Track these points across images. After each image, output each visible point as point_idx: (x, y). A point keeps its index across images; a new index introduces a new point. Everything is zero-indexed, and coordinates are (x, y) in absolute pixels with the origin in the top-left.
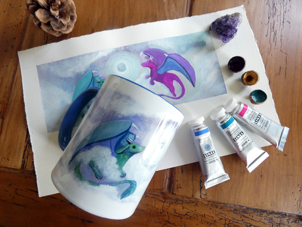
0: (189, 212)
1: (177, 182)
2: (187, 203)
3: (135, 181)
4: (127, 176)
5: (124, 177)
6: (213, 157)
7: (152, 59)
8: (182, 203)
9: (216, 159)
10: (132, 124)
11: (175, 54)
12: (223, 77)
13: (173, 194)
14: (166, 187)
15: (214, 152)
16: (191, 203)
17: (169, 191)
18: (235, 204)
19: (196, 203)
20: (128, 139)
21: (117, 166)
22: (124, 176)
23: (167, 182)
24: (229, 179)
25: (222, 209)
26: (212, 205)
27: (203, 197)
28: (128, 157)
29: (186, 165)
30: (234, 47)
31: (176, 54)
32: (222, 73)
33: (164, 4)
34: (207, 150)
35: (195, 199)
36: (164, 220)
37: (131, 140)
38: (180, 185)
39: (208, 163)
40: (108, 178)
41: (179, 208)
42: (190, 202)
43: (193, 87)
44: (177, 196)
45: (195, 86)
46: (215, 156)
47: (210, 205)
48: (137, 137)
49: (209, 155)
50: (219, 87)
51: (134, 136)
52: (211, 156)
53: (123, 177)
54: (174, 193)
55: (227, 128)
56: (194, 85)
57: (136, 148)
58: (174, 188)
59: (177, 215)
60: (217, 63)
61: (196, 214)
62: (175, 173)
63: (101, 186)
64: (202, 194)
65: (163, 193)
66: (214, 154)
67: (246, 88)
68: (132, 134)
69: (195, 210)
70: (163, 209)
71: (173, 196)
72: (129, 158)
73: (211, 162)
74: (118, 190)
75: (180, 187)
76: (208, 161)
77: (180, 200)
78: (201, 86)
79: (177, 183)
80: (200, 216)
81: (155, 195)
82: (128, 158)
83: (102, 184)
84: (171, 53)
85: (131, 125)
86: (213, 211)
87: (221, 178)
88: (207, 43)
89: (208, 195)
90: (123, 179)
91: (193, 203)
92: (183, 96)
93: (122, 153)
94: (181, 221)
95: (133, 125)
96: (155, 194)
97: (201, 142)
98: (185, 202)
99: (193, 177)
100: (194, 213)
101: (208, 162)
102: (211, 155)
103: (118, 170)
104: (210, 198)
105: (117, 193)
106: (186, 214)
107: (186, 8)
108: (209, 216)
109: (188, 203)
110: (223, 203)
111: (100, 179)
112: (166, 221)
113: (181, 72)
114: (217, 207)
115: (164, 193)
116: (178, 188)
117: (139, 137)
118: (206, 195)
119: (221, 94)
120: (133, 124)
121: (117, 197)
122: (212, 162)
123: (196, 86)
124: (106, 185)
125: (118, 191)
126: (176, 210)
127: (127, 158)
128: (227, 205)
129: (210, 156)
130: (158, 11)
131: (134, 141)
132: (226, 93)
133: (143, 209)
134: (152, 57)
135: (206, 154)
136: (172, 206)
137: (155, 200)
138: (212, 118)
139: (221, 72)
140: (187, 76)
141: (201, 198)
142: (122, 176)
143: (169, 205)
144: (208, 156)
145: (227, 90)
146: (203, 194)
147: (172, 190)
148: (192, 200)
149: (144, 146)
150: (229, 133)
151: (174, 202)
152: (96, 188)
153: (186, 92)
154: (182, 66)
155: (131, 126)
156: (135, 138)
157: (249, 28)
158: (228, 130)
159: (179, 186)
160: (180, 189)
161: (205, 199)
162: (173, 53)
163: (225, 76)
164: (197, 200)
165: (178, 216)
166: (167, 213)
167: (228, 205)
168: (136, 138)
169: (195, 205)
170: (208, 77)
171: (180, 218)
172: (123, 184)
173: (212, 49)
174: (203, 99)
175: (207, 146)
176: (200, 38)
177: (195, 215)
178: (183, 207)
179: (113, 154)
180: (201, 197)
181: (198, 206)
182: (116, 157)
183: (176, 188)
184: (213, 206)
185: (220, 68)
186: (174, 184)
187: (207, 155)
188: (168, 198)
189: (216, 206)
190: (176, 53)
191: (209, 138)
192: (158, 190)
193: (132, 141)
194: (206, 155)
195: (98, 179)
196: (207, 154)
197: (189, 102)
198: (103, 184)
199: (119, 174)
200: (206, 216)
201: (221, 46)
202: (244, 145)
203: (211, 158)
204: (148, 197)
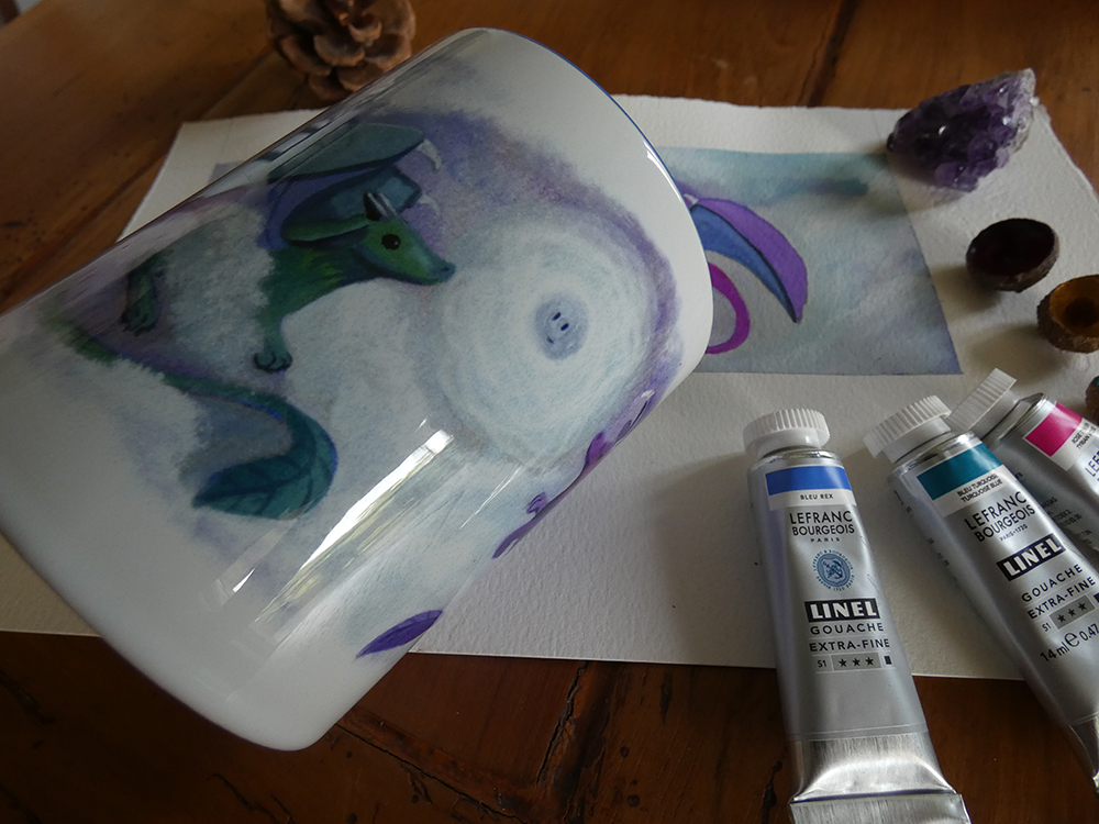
1: (621, 759)
3: (327, 438)
4: (290, 374)
5: (274, 375)
6: (862, 636)
9: (882, 652)
10: (422, 141)
11: (729, 202)
12: (940, 307)
15: (875, 609)
17: (563, 803)
20: (375, 196)
21: (258, 299)
22: (275, 366)
23: (567, 742)
28: (339, 279)
29: (693, 669)
31: (734, 204)
32: (935, 292)
34: (829, 584)
37: (386, 203)
38: (635, 782)
39: (830, 662)
40: (180, 339)
43: (790, 320)
45: (800, 318)
46: (876, 635)
48: (424, 199)
49: (842, 617)
51: (409, 191)
52: (854, 623)
53: (268, 369)
55: (960, 493)
56: (795, 315)
57: (396, 251)
58: (594, 794)
60: (915, 256)
63: (123, 366)
66: (875, 621)
67: (1064, 368)
68: (406, 180)
72: (343, 284)
73: (850, 663)
74: (202, 429)
75: (635, 800)
76: (828, 646)
78: (830, 322)
81: (473, 800)
82: (333, 281)
83: (133, 360)
84: (713, 196)
85: (418, 144)
87: (907, 804)
88: (872, 190)
90: (260, 382)
92: (739, 348)
93: (318, 245)
95: (428, 147)
96: (475, 793)
97: (798, 526)
99: (723, 754)
101: (829, 655)
102: (852, 617)
103: (257, 317)
105: (189, 443)
111: (137, 334)
113: (744, 263)
115: (529, 805)
116: (618, 799)
117: (435, 207)
119: (930, 372)
120: (427, 143)
121: (176, 471)
122: (856, 662)
123: (803, 320)
124: (148, 369)
125: (200, 434)
127: (329, 277)
129: (845, 624)
131: (400, 211)
132: (958, 372)
135: (820, 605)
139: (934, 288)
140: (771, 279)
142: (262, 363)
144: (833, 618)
145: (960, 359)
149: (448, 259)
150: (974, 523)
152: (91, 368)
153: (753, 334)
154: (752, 246)
155: (413, 148)
156: (411, 202)
157: (1068, 165)
158: (962, 504)
159: (628, 790)
160: (629, 813)
162: (725, 197)
163: (949, 306)
168: (419, 205)
170: (869, 298)
172: (249, 410)
173: (894, 210)
174: (834, 377)
175: (831, 563)
179: (265, 239)
182: (277, 255)
183: (606, 794)
185: (926, 273)
187: (826, 607)
190: (733, 200)
191: (844, 523)
192: (498, 774)
193: (394, 210)
194: (821, 612)
195: (127, 329)
196: (831, 603)
197: (762, 375)
198: (137, 359)
199: (250, 339)
201: (936, 204)
202: (1067, 616)
203: (855, 637)
204: (429, 799)
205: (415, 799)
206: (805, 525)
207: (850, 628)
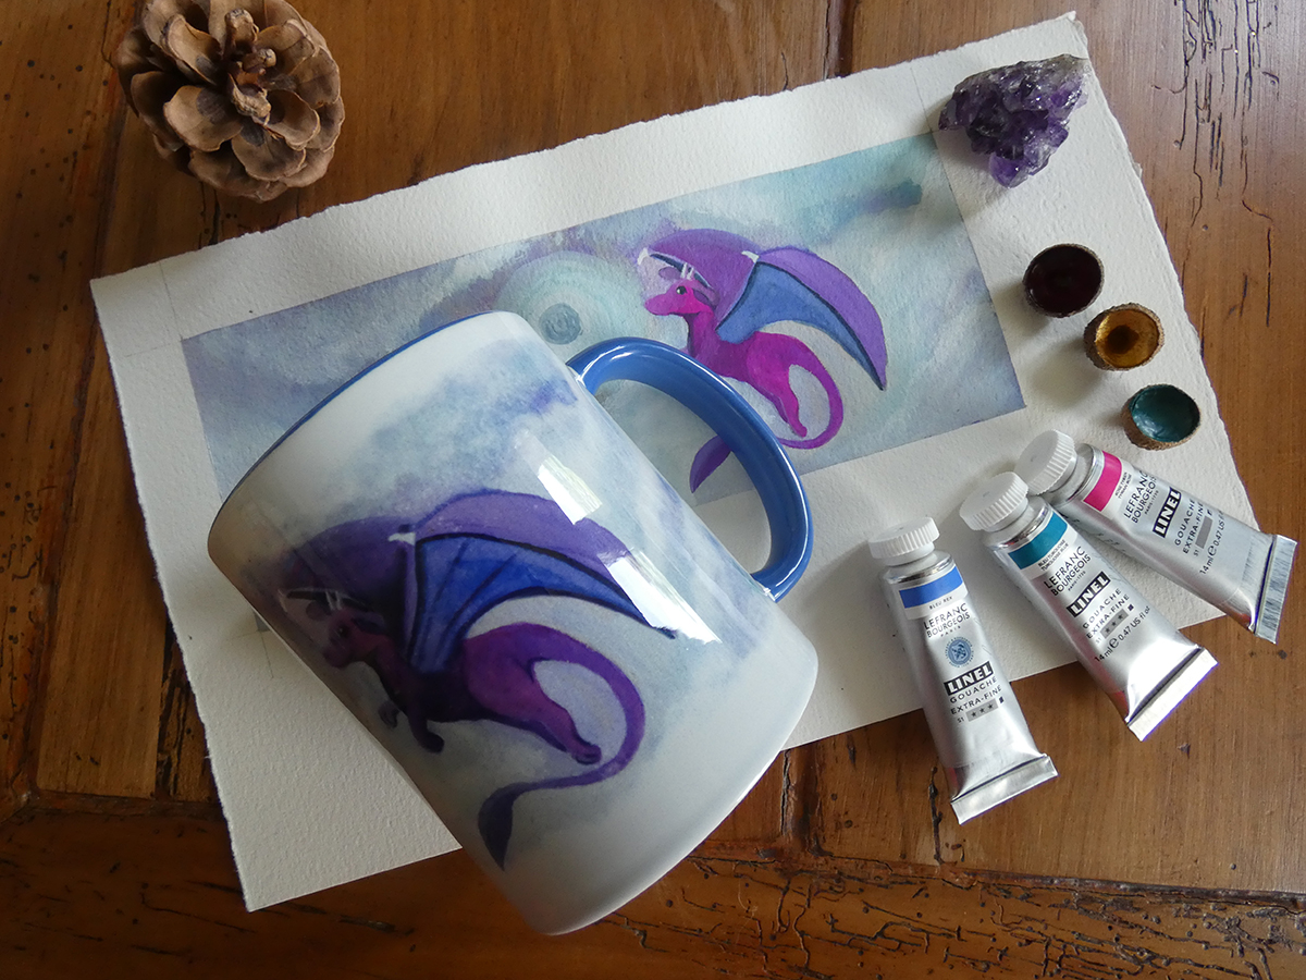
0: (892, 923)
1: (833, 802)
2: (880, 886)
6: (984, 692)
7: (689, 277)
8: (862, 890)
9: (996, 697)
11: (790, 248)
12: (1003, 338)
13: (820, 852)
14: (789, 827)
15: (990, 669)
16: (901, 883)
17: (803, 841)
18: (1084, 877)
19: (920, 881)
23: (792, 802)
24: (1055, 773)
25: (1030, 900)
26: (986, 886)
27: (947, 855)
29: (865, 728)
30: (1045, 202)
31: (796, 249)
32: (997, 320)
33: (724, 26)
34: (958, 663)
35: (916, 866)
36: (790, 967)
38: (846, 813)
39: (966, 718)
41: (850, 912)
42: (893, 883)
43: (877, 388)
44: (839, 862)
45: (885, 384)
46: (994, 686)
47: (980, 886)
49: (969, 684)
50: (989, 384)
52: (977, 685)
54: (826, 848)
55: (1040, 565)
56: (880, 382)
58: (822, 828)
59: (845, 939)
60: (975, 277)
61: (923, 931)
62: (823, 765)
64: (942, 844)
65: (777, 854)
66: (990, 678)
67: (1103, 378)
69: (919, 915)
70: (780, 921)
71: (821, 860)
73: (978, 713)
75: (849, 824)
76: (963, 707)
77: (849, 877)
78: (912, 381)
79: (832, 805)
80: (940, 935)
81: (744, 862)
84: (773, 246)
86: (994, 913)
87: (1019, 774)
88: (925, 192)
89: (968, 845)
91: (908, 882)
92: (839, 433)
94: (862, 964)
96: (743, 857)
97: (931, 629)
98: (874, 882)
99: (899, 774)
100: (917, 925)
101: (963, 714)
104: (977, 857)
106: (881, 934)
107: (824, 41)
108: (977, 933)
109: (886, 887)
110: (1034, 877)
112: (800, 969)
113: (821, 327)
114: (1010, 893)
115: (782, 850)
116: (838, 826)
118: (959, 846)
119: (1000, 413)
122: (982, 710)
123: (888, 385)
126: (837, 921)
128: (1052, 882)
129: (971, 688)
130: (700, 60)
132: (1022, 405)
133: (697, 925)
134: (689, 270)
135: (954, 681)
136: (820, 905)
137: (747, 885)
138: (972, 521)
139: (995, 314)
140: (850, 340)
141: (942, 862)
143: (809, 900)
144: (965, 687)
145: (1023, 392)
146: (947, 845)
147: (816, 836)
148: (902, 871)
150: (1050, 584)
151: (827, 886)
153: (847, 414)
154: (823, 301)
157: (1105, 113)
159: (843, 819)
160: (847, 832)
161: (956, 863)
162: (784, 243)
163: (1011, 334)
164: (922, 870)
165: (849, 944)
166: (802, 936)
167: (1056, 882)
169: (917, 894)
170: (941, 343)
171: (857, 951)
173: (951, 217)
174: (923, 441)
175: (957, 648)
176: (892, 169)
177: (922, 933)
178: (866, 903)
180: (937, 857)
181: (927, 895)
183: (831, 825)
184: (993, 888)
185: (988, 298)
186: (820, 810)
187: (958, 681)
188: (802, 871)
189: (1005, 891)
190: (793, 244)
191: (962, 613)
192: (754, 840)
194: (955, 686)
196: (961, 678)
197: (864, 458)
200: (964, 935)
201: (989, 200)
202: (1111, 627)
203: (979, 694)
204: (715, 873)
205: (707, 876)
206: (936, 627)
207: (976, 689)
